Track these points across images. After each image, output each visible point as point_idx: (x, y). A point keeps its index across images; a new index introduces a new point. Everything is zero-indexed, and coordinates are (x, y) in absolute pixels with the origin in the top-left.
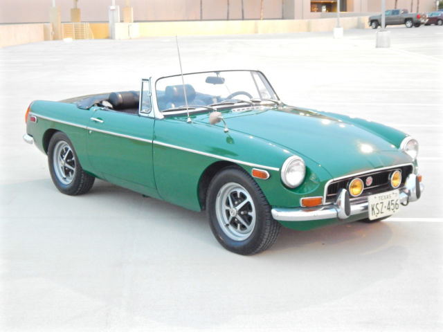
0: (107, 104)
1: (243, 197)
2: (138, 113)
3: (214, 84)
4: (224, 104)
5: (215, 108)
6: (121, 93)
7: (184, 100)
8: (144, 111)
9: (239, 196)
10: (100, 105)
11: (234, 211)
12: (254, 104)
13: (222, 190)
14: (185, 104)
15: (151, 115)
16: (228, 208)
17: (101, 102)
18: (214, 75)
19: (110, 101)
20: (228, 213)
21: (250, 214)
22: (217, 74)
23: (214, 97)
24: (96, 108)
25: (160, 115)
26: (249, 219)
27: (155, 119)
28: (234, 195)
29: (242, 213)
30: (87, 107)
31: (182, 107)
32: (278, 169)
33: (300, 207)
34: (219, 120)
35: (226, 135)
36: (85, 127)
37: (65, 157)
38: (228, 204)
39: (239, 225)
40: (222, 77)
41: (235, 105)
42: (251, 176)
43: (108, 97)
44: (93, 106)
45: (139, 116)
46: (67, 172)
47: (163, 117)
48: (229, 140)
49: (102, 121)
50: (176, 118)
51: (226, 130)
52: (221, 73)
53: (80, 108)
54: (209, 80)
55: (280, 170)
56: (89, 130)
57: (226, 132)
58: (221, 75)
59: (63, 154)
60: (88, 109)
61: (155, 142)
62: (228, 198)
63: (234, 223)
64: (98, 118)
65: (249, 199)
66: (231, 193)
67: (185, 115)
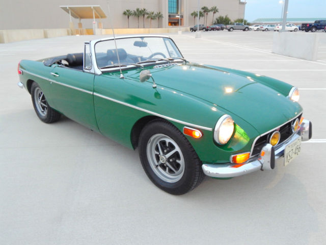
0: (64, 62)
1: (172, 147)
2: (82, 69)
3: (140, 47)
4: (149, 62)
5: (142, 65)
6: (74, 54)
7: (117, 59)
8: (87, 68)
9: (167, 145)
10: (59, 63)
11: (164, 158)
12: (170, 61)
13: (152, 138)
14: (118, 63)
15: (92, 71)
16: (158, 153)
17: (61, 61)
18: (140, 40)
19: (67, 60)
20: (158, 158)
21: (177, 161)
22: (142, 39)
23: (139, 57)
24: (56, 65)
25: (99, 72)
26: (177, 166)
27: (95, 74)
28: (163, 143)
29: (171, 160)
30: (50, 65)
31: (116, 65)
32: (210, 129)
33: (230, 163)
34: (148, 77)
35: (155, 91)
36: (47, 79)
37: (41, 98)
38: (157, 149)
39: (167, 168)
40: (146, 42)
41: (157, 62)
42: (182, 133)
43: (66, 57)
44: (54, 63)
45: (84, 71)
46: (43, 108)
47: (101, 73)
48: (157, 95)
49: (58, 75)
50: (111, 74)
51: (155, 86)
52: (145, 39)
53: (46, 65)
54: (136, 44)
55: (214, 130)
56: (50, 82)
57: (154, 88)
58: (145, 40)
59: (40, 96)
60: (50, 66)
61: (95, 94)
62: (157, 145)
63: (163, 167)
64: (56, 73)
65: (177, 149)
66: (160, 142)
67: (118, 71)
